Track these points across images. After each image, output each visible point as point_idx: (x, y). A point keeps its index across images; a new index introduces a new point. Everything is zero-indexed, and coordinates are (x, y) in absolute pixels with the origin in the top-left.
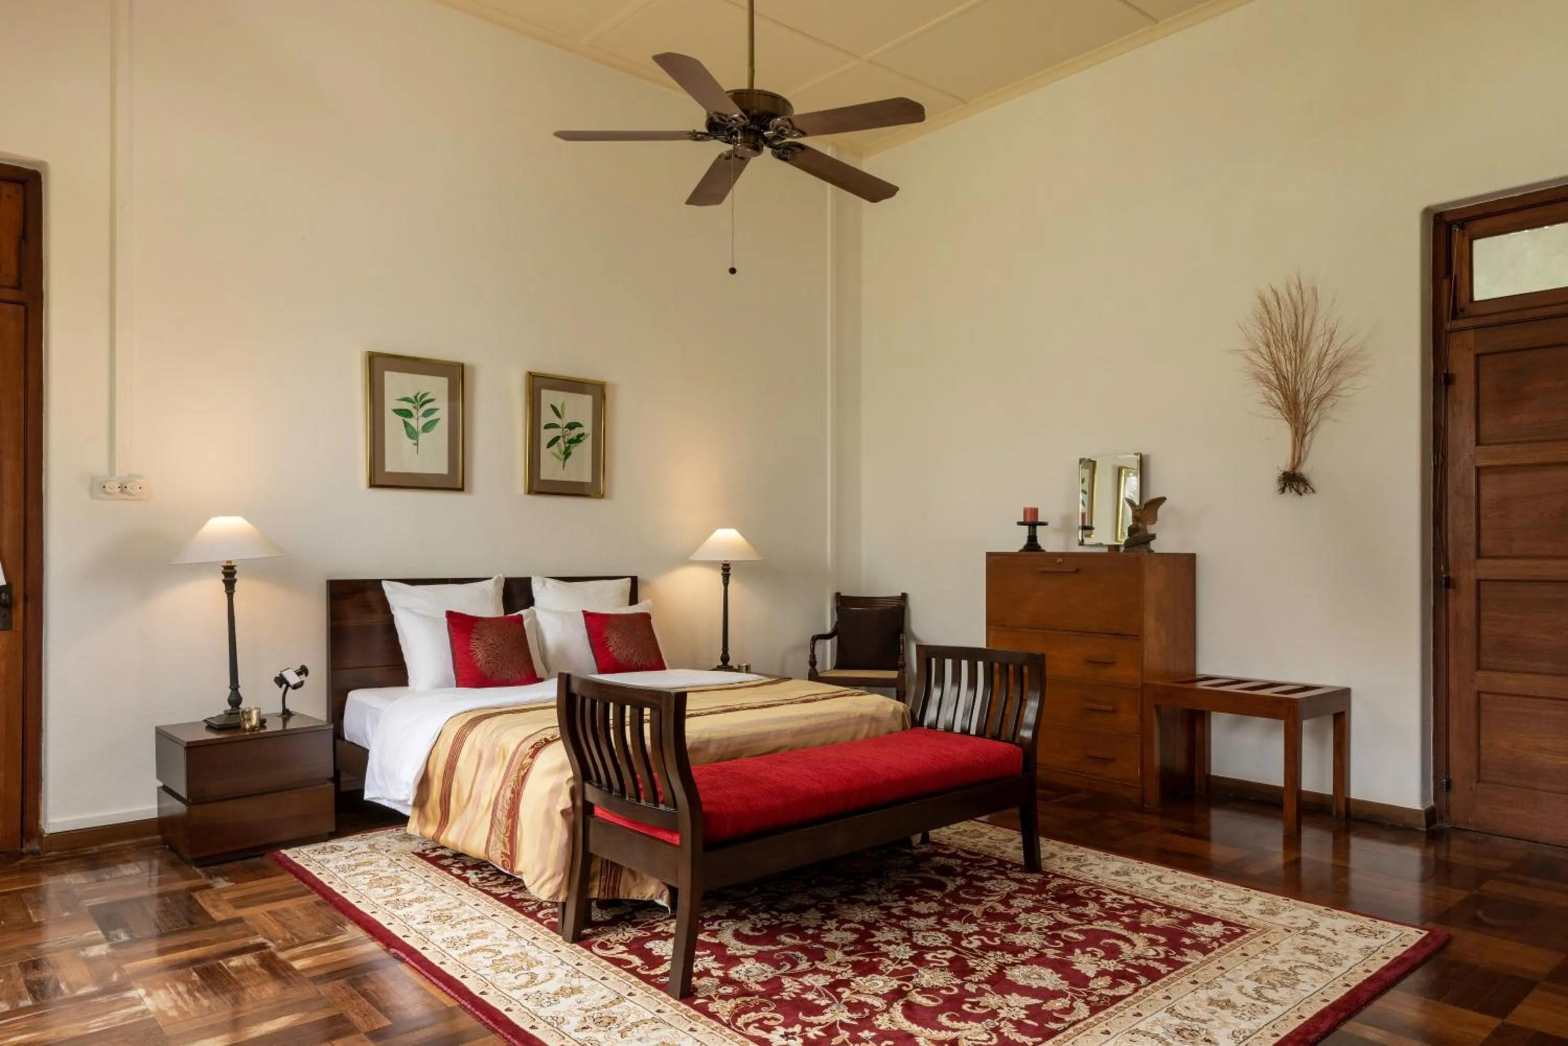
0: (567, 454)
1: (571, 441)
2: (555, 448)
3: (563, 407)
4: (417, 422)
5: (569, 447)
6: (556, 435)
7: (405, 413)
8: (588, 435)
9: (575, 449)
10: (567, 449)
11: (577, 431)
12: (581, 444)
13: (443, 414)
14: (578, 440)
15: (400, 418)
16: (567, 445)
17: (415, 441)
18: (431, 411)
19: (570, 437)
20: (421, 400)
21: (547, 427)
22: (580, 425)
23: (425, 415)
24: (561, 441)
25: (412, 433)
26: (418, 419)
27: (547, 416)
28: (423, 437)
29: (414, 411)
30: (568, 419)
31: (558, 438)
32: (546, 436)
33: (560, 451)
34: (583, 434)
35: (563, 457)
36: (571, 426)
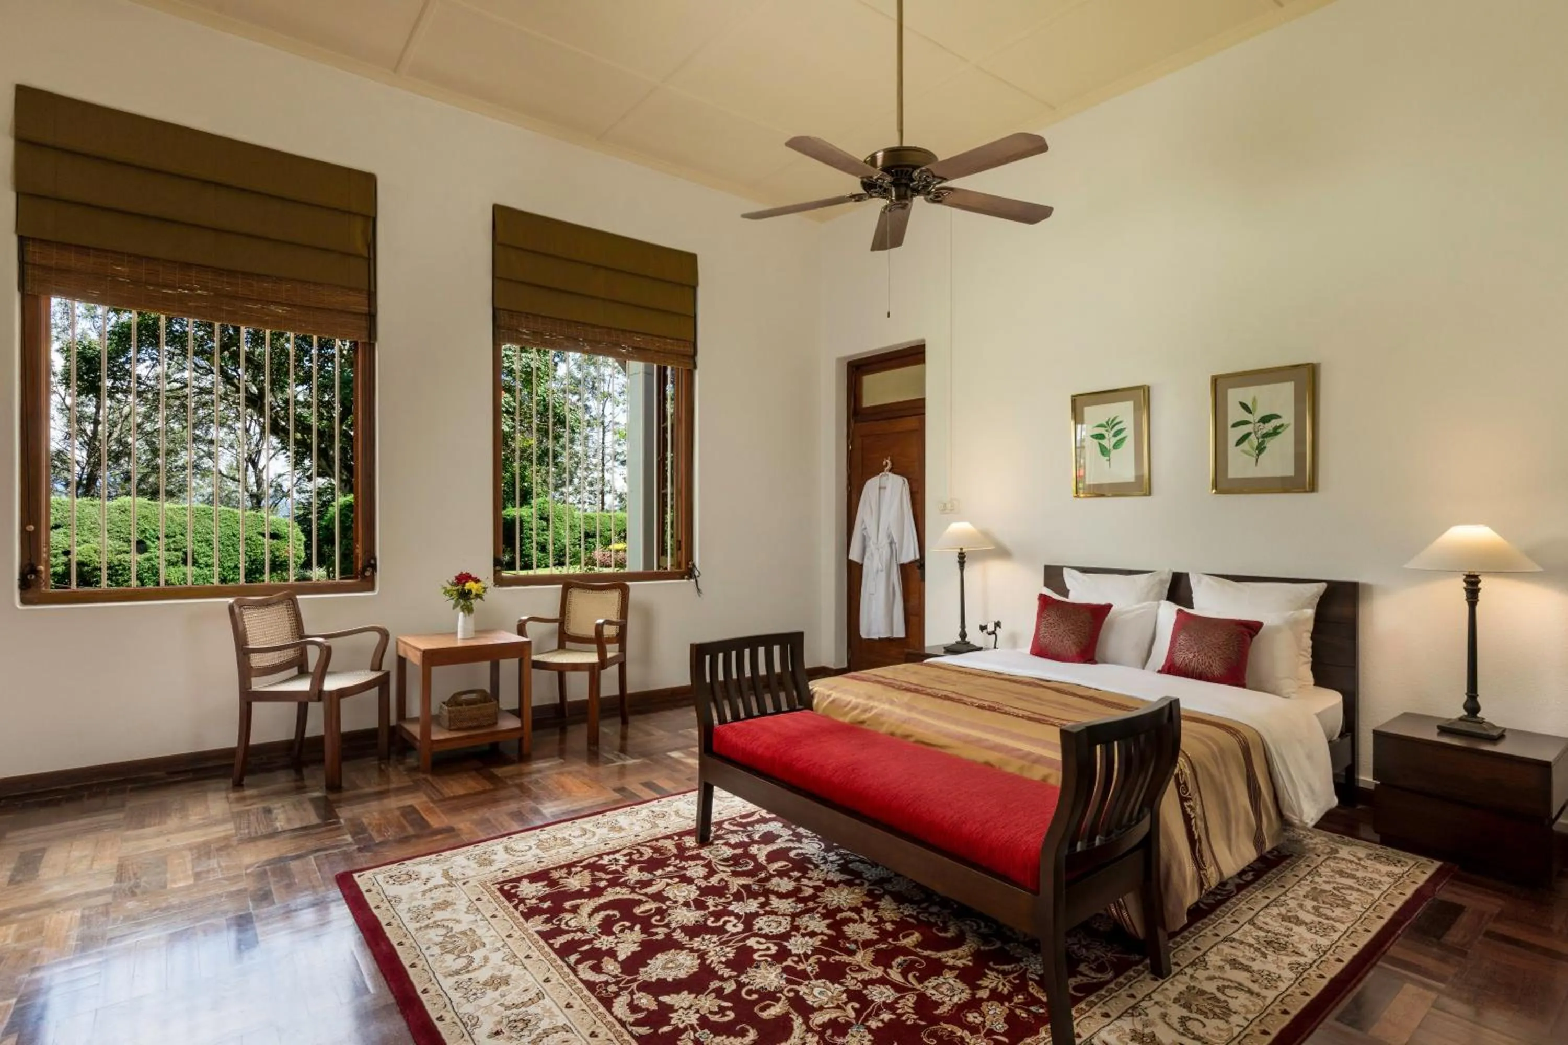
0: (1261, 449)
1: (1266, 435)
2: (1245, 445)
3: (1255, 400)
4: (1108, 443)
5: (1263, 442)
6: (1246, 432)
7: (1100, 437)
8: (1288, 425)
9: (1271, 444)
10: (1260, 444)
11: (1274, 423)
12: (1279, 436)
13: (1129, 433)
14: (1275, 432)
15: (1095, 441)
16: (1260, 440)
17: (1107, 458)
18: (1121, 431)
19: (1265, 431)
20: (1111, 424)
21: (1234, 426)
22: (1277, 417)
23: (1115, 435)
24: (1253, 437)
25: (1104, 451)
26: (1109, 440)
27: (1235, 413)
28: (1114, 453)
29: (1106, 434)
30: (1261, 412)
31: (1248, 434)
32: (1234, 435)
33: (1252, 447)
34: (1282, 426)
35: (1255, 453)
36: (1265, 420)
